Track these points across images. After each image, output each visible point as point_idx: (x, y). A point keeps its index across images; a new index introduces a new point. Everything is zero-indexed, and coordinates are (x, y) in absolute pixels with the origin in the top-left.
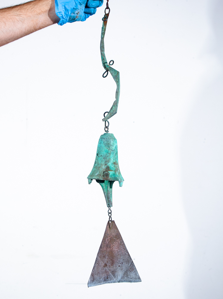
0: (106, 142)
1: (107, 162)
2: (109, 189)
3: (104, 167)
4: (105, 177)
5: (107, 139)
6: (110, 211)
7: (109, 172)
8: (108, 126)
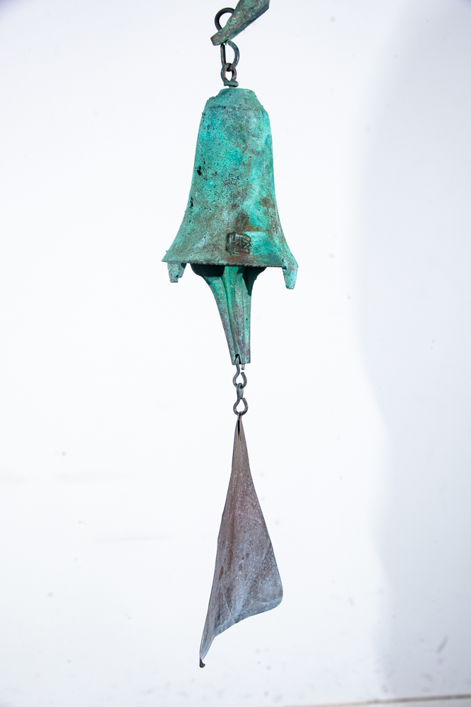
0: (230, 122)
1: (237, 197)
2: (238, 300)
3: (227, 217)
4: (236, 254)
5: (234, 108)
6: (240, 380)
7: (248, 233)
8: (236, 61)
